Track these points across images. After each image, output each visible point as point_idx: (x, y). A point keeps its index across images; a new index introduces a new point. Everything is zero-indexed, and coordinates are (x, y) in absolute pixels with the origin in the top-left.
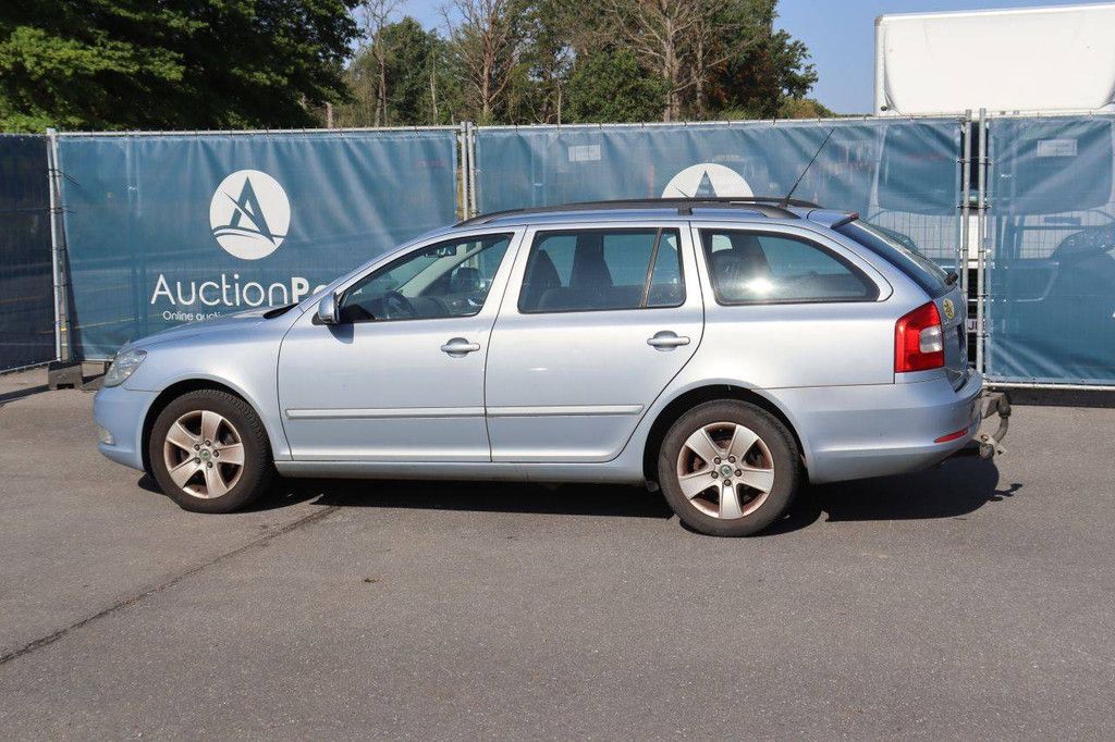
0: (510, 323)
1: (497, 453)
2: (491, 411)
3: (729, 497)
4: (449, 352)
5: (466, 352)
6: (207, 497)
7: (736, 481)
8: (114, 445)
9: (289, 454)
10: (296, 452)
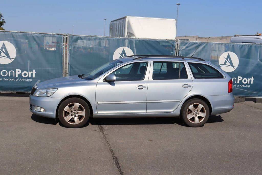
0: (151, 82)
1: (148, 111)
2: (148, 102)
3: (197, 119)
4: (139, 88)
5: (143, 88)
6: (74, 124)
7: (198, 115)
8: (46, 112)
9: (98, 113)
10: (99, 112)
